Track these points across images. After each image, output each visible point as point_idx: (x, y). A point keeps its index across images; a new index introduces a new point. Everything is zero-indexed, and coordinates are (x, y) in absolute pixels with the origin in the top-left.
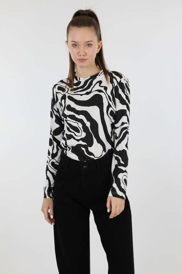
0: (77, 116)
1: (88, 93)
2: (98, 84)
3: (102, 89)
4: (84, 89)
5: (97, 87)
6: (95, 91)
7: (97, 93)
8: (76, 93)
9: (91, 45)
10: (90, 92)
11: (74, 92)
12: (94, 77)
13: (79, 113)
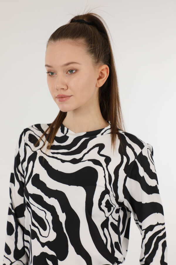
0: (46, 198)
1: (74, 161)
2: (97, 149)
3: (102, 160)
4: (70, 151)
5: (94, 154)
6: (89, 160)
7: (91, 164)
8: (55, 155)
9: (77, 70)
10: (80, 160)
11: (53, 153)
12: (92, 135)
13: (51, 193)
